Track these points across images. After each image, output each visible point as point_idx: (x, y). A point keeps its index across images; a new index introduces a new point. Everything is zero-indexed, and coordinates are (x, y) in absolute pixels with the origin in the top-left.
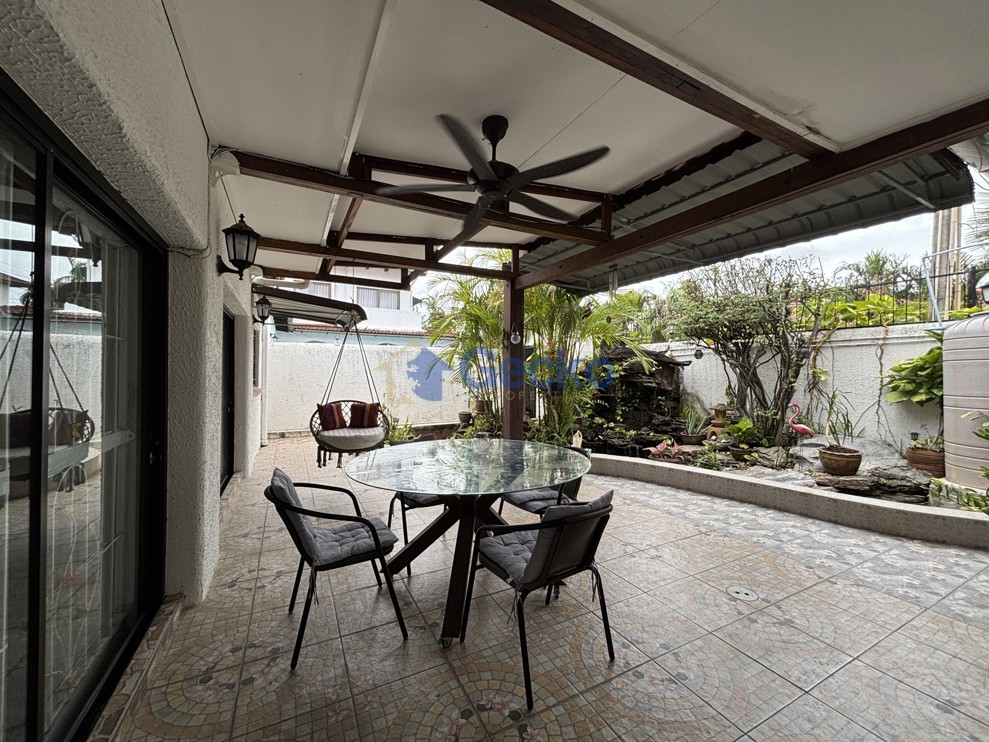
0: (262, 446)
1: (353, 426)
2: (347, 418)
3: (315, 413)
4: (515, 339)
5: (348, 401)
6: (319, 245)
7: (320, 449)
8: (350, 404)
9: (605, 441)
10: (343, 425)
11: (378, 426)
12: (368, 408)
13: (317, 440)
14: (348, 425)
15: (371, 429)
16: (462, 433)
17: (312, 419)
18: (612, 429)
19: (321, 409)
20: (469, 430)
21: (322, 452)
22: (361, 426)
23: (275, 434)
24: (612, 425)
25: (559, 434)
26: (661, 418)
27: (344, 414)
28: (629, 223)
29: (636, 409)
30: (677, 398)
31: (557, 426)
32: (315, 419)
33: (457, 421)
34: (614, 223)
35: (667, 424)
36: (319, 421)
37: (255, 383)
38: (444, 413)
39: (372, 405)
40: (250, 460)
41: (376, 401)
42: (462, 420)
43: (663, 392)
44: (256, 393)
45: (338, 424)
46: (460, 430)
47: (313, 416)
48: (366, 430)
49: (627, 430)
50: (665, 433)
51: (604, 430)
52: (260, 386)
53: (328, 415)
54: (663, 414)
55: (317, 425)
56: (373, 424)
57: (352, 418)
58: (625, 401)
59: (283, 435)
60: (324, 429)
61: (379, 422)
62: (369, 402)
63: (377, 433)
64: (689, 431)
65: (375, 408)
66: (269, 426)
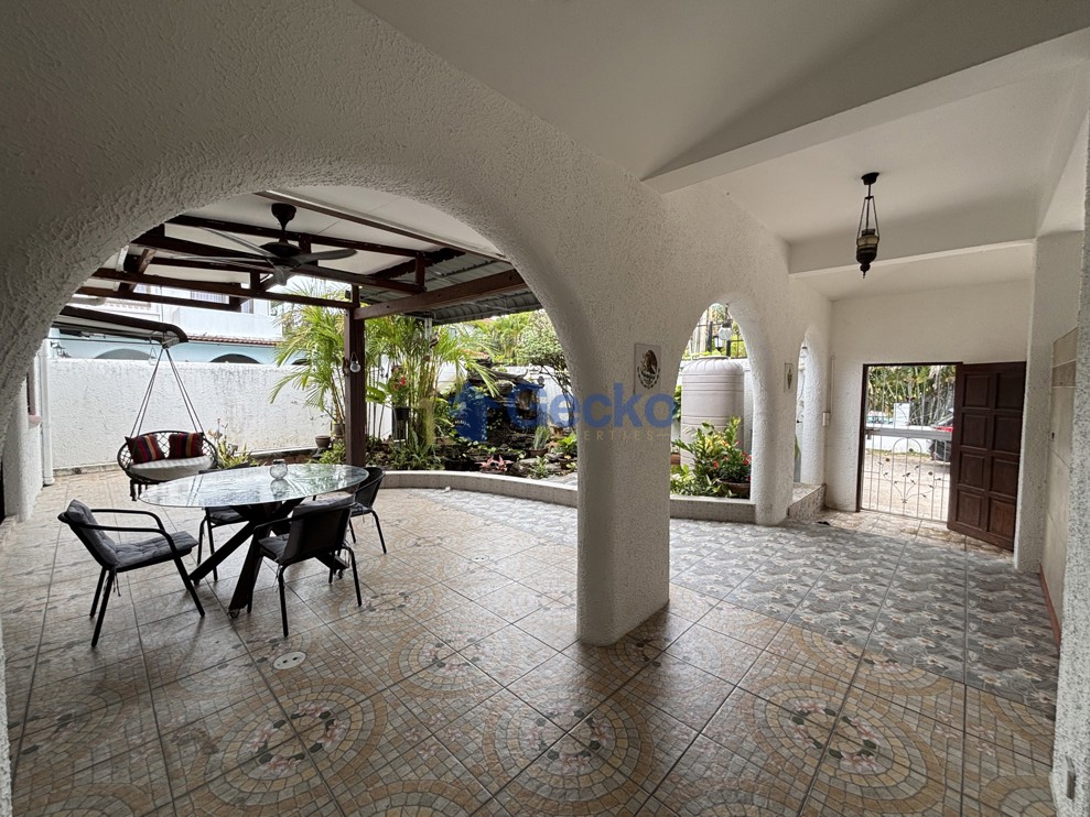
0: (45, 485)
1: (173, 456)
2: (166, 449)
3: (124, 446)
4: (355, 368)
5: (165, 432)
6: (114, 270)
7: (132, 483)
8: (168, 435)
9: (468, 458)
10: (160, 456)
11: (202, 455)
12: (190, 439)
13: (128, 474)
14: (166, 456)
15: (195, 459)
16: (318, 458)
17: (119, 454)
18: (476, 447)
19: (130, 442)
20: (326, 455)
21: (136, 486)
22: (184, 456)
23: (66, 470)
24: (476, 443)
25: (419, 455)
26: (518, 435)
27: (161, 445)
28: (443, 276)
29: (499, 428)
30: (534, 416)
31: (417, 447)
32: (123, 453)
33: (314, 446)
34: (427, 277)
35: (522, 440)
36: (129, 455)
37: (31, 411)
38: (301, 437)
39: (195, 435)
40: (28, 501)
41: (200, 431)
42: (319, 445)
43: (521, 412)
44: (33, 423)
45: (154, 456)
46: (317, 455)
47: (121, 450)
48: (189, 460)
49: (489, 447)
50: (520, 448)
51: (469, 448)
52: (38, 414)
53: (140, 448)
54: (521, 432)
55: (126, 459)
56: (199, 454)
57: (170, 449)
58: (490, 421)
59: (77, 471)
60: (136, 462)
61: (205, 451)
62: (192, 431)
63: (202, 462)
64: (536, 446)
65: (199, 438)
66: (54, 461)
